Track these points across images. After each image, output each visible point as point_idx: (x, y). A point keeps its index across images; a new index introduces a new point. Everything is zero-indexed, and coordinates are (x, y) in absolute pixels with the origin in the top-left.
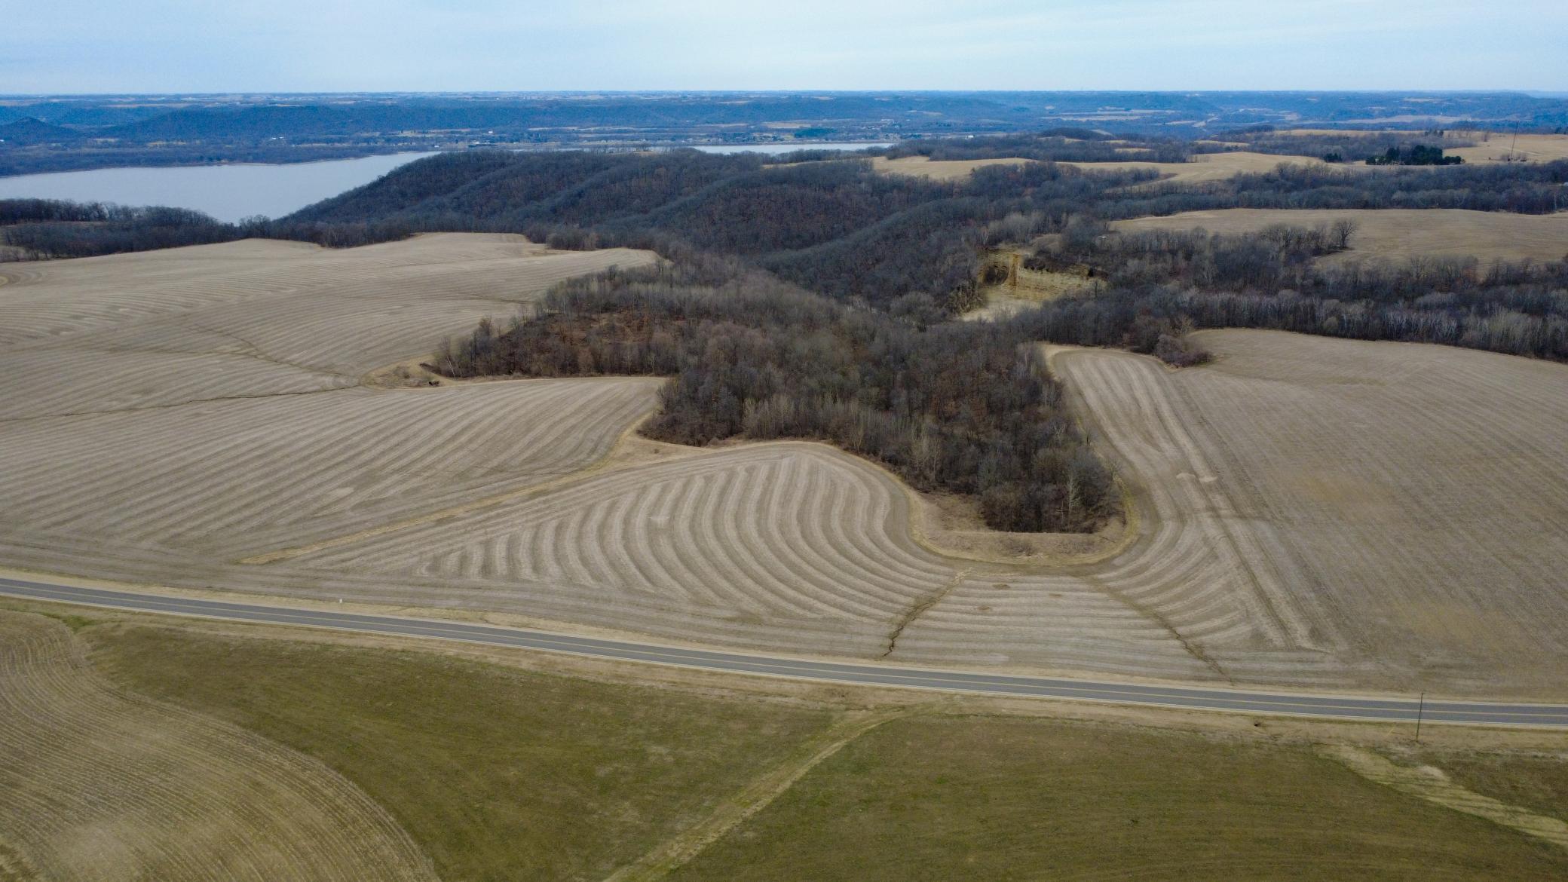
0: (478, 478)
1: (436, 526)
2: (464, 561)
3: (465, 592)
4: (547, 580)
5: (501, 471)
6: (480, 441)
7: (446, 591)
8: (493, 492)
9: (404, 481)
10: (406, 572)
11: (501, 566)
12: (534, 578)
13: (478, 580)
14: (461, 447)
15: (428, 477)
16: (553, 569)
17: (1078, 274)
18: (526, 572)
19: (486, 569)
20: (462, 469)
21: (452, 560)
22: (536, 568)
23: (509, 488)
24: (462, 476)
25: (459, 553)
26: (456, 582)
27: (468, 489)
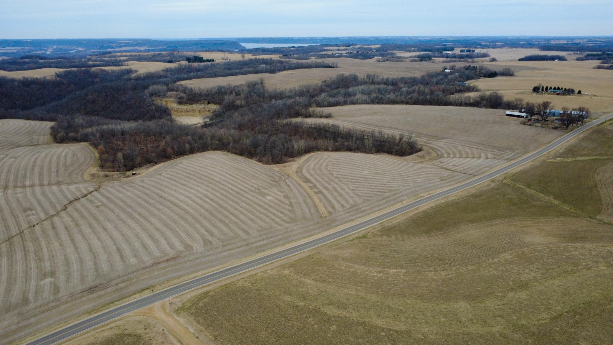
17: (203, 103)
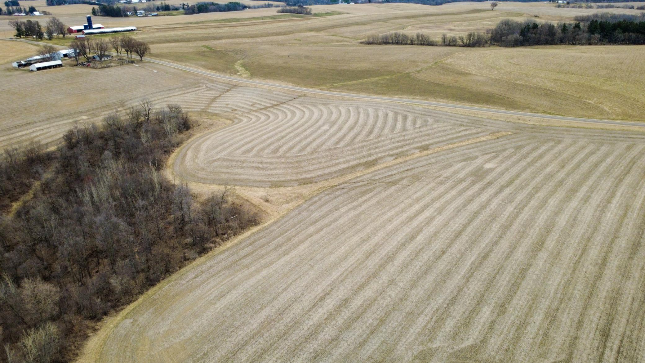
0: (406, 177)
1: (429, 145)
2: (414, 123)
3: (413, 111)
4: (384, 110)
5: (390, 182)
6: (403, 205)
7: (420, 112)
8: (397, 166)
9: (454, 173)
10: (437, 121)
11: (400, 118)
12: (388, 111)
13: (408, 114)
14: (418, 200)
15: (439, 177)
16: (380, 113)
18: (391, 114)
19: (405, 118)
20: (417, 183)
21: (419, 123)
22: (387, 115)
23: (387, 170)
24: (416, 178)
25: (417, 126)
26: (417, 115)
27: (412, 169)
